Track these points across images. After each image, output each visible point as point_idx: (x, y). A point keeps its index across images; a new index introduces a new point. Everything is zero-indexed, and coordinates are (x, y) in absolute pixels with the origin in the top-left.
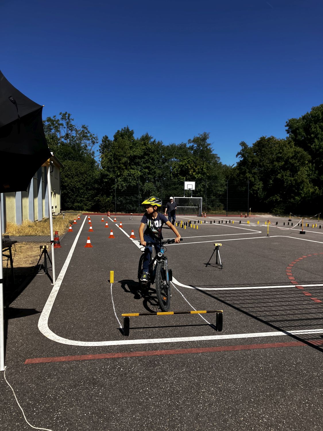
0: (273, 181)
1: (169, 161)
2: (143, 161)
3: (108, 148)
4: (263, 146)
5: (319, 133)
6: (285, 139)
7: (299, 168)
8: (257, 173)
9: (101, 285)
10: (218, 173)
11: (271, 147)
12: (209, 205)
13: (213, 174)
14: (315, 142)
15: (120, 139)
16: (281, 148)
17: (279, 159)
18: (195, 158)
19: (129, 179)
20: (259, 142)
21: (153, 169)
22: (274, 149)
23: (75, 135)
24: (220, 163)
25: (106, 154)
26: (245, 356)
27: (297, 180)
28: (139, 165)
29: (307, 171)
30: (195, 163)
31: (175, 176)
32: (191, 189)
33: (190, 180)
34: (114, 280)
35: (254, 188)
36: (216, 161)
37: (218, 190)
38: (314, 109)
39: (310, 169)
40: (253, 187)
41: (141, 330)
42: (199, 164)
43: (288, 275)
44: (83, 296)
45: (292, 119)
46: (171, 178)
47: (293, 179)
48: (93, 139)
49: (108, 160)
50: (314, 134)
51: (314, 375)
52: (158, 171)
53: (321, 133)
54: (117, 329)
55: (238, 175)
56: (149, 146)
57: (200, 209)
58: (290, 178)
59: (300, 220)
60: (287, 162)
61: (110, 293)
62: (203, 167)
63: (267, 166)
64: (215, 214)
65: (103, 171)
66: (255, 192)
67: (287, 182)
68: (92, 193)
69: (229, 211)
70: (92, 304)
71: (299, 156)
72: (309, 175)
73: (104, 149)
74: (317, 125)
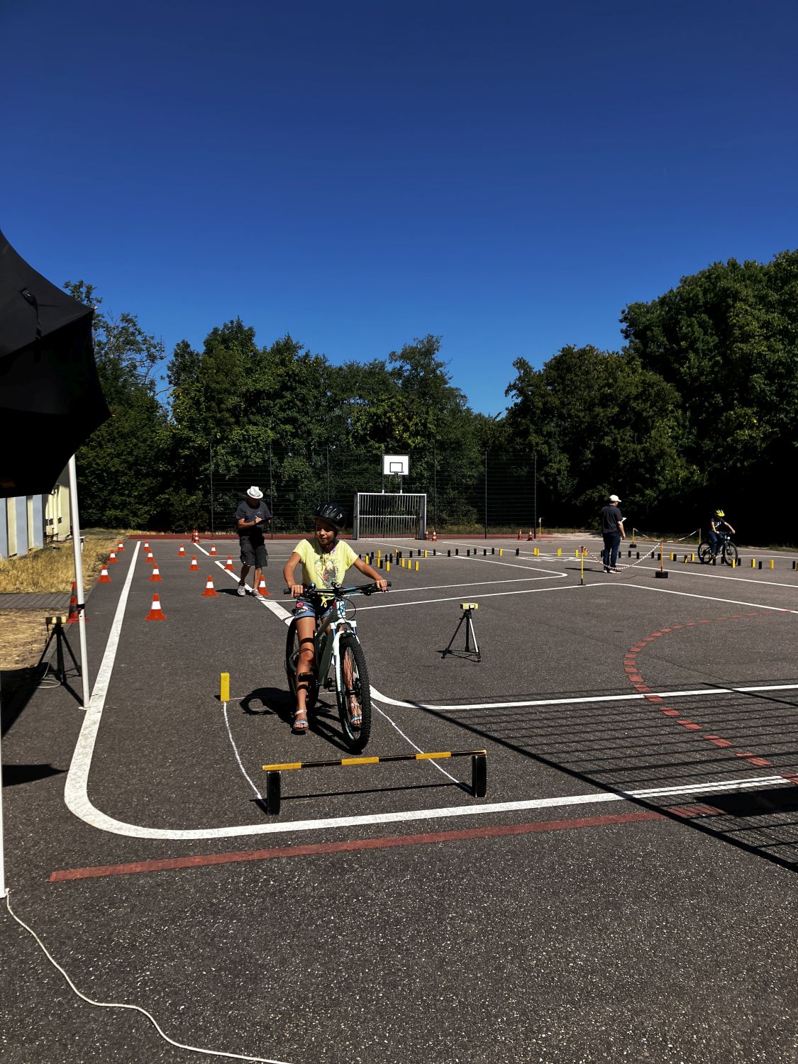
0: (592, 453)
1: (343, 403)
2: (278, 404)
3: (191, 373)
4: (569, 370)
5: (699, 338)
6: (621, 352)
7: (654, 420)
8: (555, 434)
9: (199, 707)
10: (464, 434)
11: (587, 373)
12: (442, 511)
13: (452, 435)
14: (690, 360)
15: (221, 350)
16: (612, 374)
17: (605, 401)
18: (406, 398)
19: (246, 448)
20: (559, 360)
21: (305, 425)
22: (594, 377)
23: (104, 339)
24: (468, 410)
25: (187, 386)
26: (536, 844)
27: (649, 450)
28: (269, 415)
29: (672, 428)
30: (406, 409)
31: (361, 440)
32: (399, 474)
33: (396, 453)
34: (231, 695)
35: (548, 470)
36: (457, 405)
37: (464, 476)
38: (685, 282)
39: (678, 423)
40: (545, 468)
41: (306, 801)
42: (417, 413)
43: (628, 673)
44: (159, 731)
45: (636, 304)
46: (348, 447)
47: (639, 447)
48: (153, 350)
49: (191, 401)
50: (686, 341)
51: (680, 874)
52: (317, 430)
53: (703, 339)
54: (251, 801)
55: (511, 440)
56: (294, 367)
57: (421, 522)
58: (632, 446)
59: (657, 545)
60: (624, 406)
61: (224, 723)
62: (426, 419)
63: (578, 417)
64: (458, 532)
65: (178, 429)
66: (551, 479)
67: (626, 457)
68: (152, 483)
69: (489, 525)
70: (184, 751)
71: (653, 394)
72: (675, 438)
73: (180, 376)
74: (693, 319)
